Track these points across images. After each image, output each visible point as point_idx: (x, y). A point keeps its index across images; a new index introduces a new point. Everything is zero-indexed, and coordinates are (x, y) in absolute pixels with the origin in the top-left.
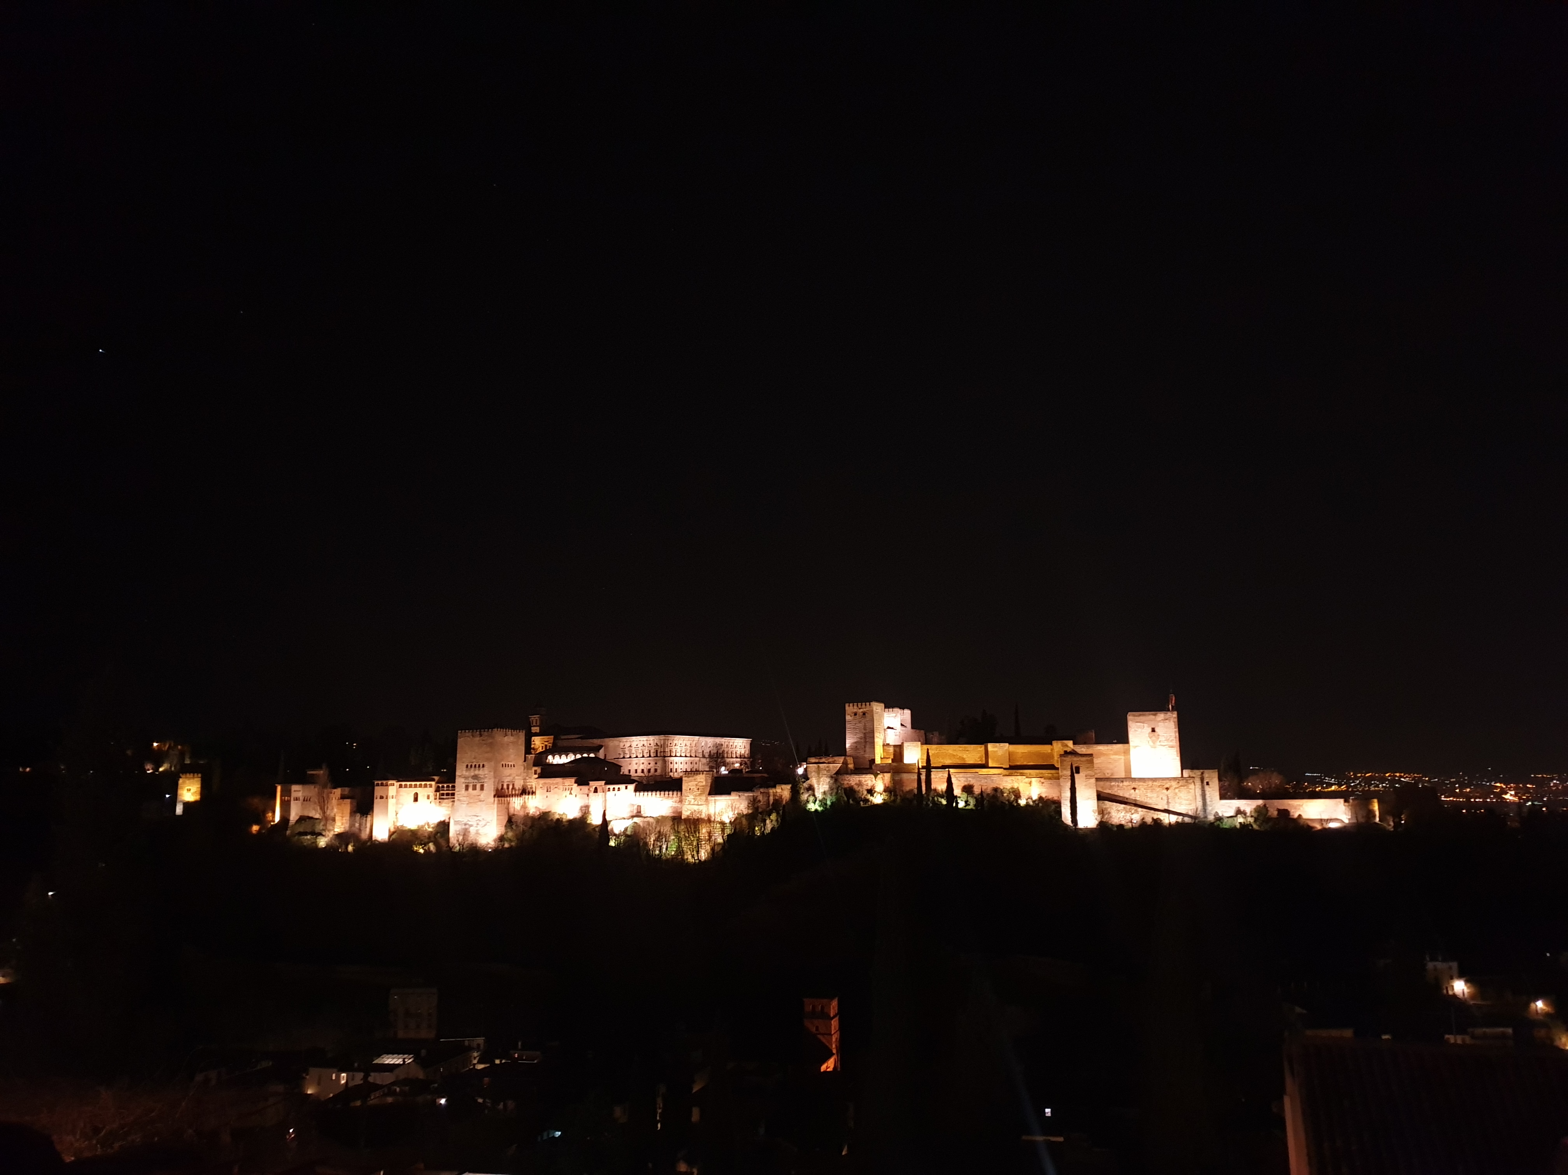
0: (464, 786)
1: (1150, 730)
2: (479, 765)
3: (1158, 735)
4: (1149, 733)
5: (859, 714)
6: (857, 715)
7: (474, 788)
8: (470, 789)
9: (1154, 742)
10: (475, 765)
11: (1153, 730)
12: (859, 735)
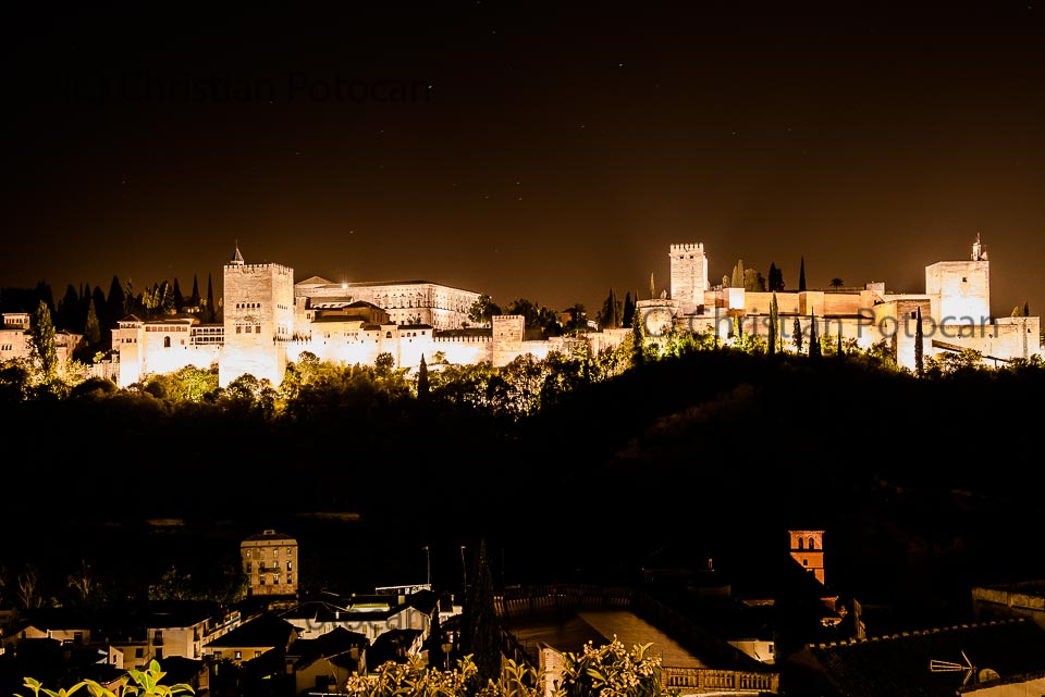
0: (235, 328)
1: (961, 280)
2: (253, 306)
3: (970, 285)
4: (960, 283)
6: (684, 258)
7: (248, 330)
8: (243, 330)
9: (965, 292)
10: (248, 306)
11: (964, 280)
12: (685, 280)
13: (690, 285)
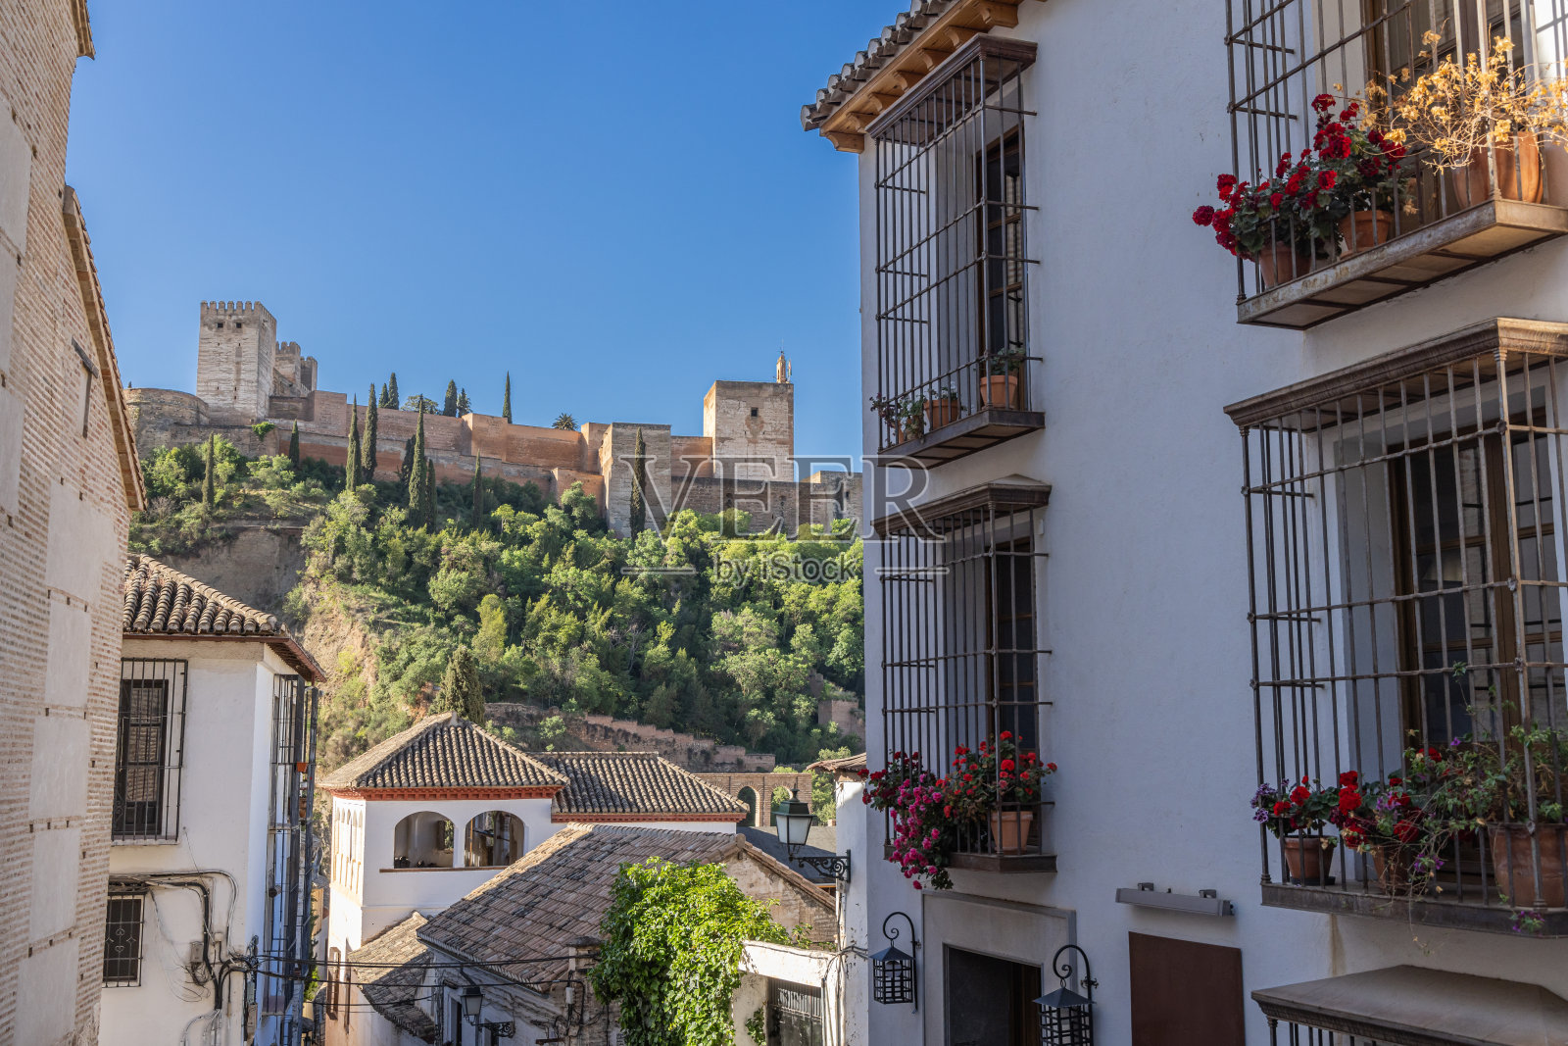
1: (749, 413)
3: (763, 422)
4: (747, 419)
5: (229, 326)
6: (225, 327)
9: (755, 434)
11: (754, 413)
12: (224, 366)
13: (233, 376)
